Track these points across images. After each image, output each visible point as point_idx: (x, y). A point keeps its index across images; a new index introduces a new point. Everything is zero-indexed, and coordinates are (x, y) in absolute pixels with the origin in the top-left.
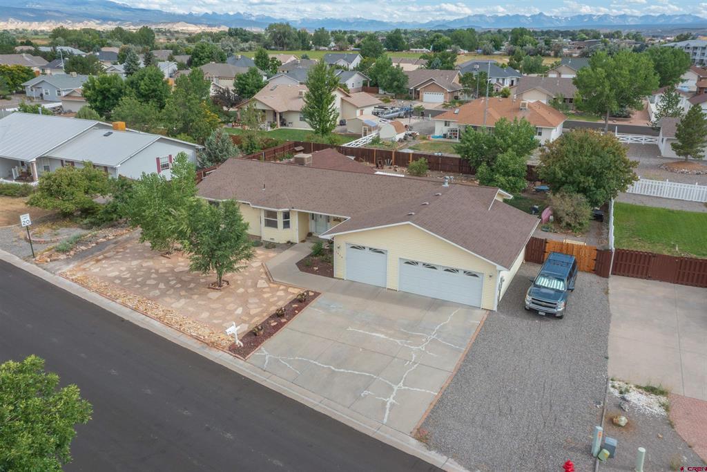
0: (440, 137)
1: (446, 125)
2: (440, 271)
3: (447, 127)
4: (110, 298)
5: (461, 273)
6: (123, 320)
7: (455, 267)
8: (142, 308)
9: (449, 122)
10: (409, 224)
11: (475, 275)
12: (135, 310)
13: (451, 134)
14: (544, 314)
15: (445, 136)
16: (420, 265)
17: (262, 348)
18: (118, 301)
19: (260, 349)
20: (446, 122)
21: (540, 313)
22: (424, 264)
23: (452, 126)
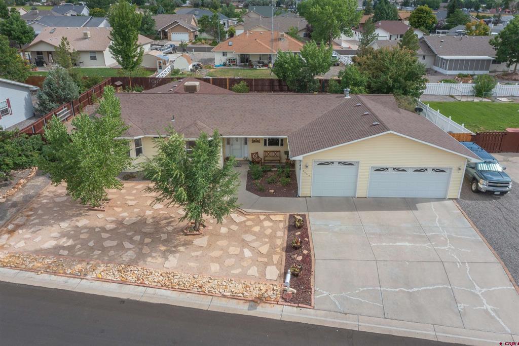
0: (220, 65)
1: (224, 55)
2: (410, 172)
3: (225, 57)
4: (74, 276)
5: (430, 171)
6: (122, 301)
7: (424, 166)
8: (131, 278)
9: (226, 52)
10: (390, 133)
11: (443, 171)
12: (123, 282)
13: (229, 62)
14: (498, 193)
15: (225, 65)
16: (391, 170)
17: (317, 289)
18: (88, 277)
19: (315, 290)
20: (223, 53)
21: (495, 193)
22: (394, 169)
23: (229, 56)
